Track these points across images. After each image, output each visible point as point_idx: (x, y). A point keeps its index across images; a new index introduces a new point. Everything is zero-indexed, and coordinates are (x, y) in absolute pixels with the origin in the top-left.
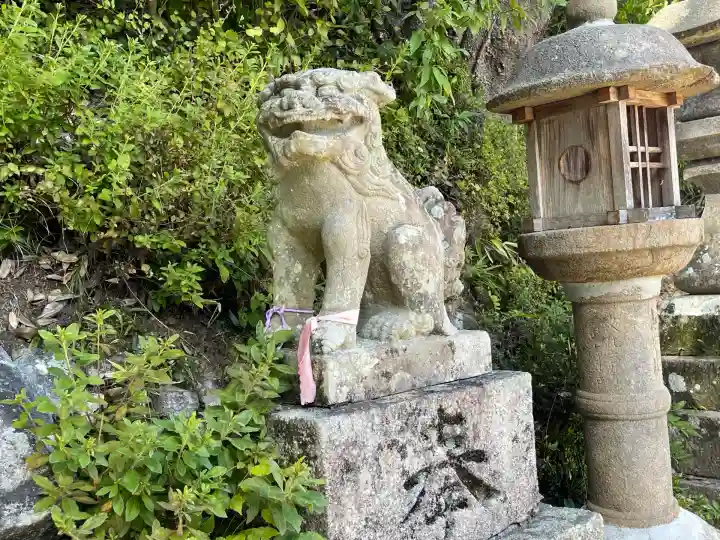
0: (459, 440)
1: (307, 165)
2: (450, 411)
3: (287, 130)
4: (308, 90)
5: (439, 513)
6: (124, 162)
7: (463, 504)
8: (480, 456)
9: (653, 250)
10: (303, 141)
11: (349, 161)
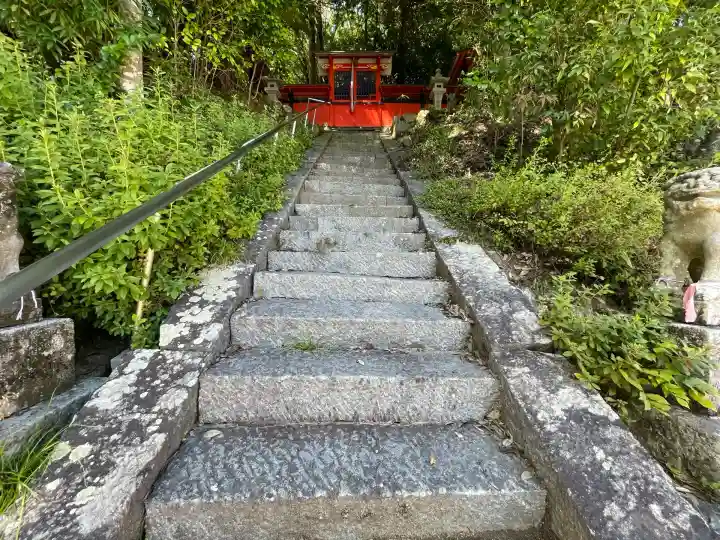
1: (701, 212)
10: (703, 202)
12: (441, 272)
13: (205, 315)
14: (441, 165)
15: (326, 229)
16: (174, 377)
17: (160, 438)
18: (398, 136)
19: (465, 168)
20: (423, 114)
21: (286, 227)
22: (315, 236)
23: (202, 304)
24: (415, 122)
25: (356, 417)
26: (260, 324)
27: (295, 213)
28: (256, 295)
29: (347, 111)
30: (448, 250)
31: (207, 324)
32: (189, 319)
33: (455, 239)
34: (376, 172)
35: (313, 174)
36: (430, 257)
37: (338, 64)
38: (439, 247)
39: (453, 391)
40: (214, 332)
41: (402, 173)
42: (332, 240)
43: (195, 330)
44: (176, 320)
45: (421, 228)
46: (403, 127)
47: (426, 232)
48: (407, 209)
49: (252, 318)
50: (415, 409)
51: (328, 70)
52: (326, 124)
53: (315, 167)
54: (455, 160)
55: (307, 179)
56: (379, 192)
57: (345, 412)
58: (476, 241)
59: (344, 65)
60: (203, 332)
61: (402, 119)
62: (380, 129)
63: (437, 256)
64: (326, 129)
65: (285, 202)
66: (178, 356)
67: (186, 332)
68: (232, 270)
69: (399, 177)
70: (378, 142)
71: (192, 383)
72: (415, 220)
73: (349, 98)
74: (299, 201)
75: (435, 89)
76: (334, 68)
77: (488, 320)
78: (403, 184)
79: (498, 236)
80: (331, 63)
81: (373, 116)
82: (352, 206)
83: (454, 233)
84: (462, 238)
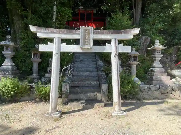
20: (102, 28)
22: (80, 59)
30: (98, 62)
36: (95, 63)
39: (94, 74)
42: (82, 60)
50: (91, 75)
57: (85, 75)
59: (83, 11)
72: (95, 57)
73: (84, 20)
76: (80, 12)
81: (91, 25)
83: (99, 59)
84: (100, 60)
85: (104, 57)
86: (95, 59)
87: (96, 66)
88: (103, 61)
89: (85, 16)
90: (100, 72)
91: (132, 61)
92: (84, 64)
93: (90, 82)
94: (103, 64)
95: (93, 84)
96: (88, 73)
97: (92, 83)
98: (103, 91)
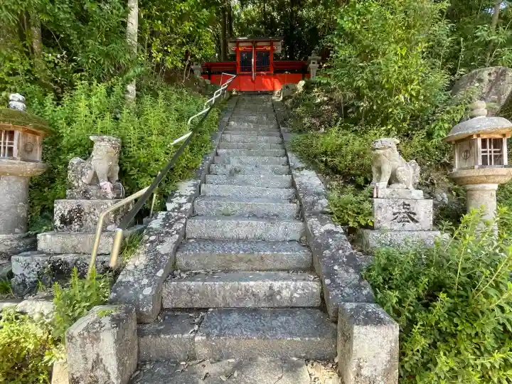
0: (408, 209)
1: (379, 155)
2: (407, 203)
3: (374, 150)
4: (380, 143)
5: (401, 221)
6: (350, 157)
7: (408, 222)
8: (414, 214)
9: (486, 176)
10: (377, 151)
11: (387, 155)
12: (293, 185)
13: (183, 200)
14: (305, 124)
15: (234, 163)
16: (176, 220)
17: (177, 236)
18: (284, 99)
19: (320, 125)
20: (302, 83)
21: (213, 162)
22: (229, 167)
23: (181, 196)
24: (296, 89)
25: (247, 238)
26: (206, 204)
27: (217, 154)
28: (202, 194)
29: (250, 80)
30: (298, 174)
31: (185, 203)
32: (177, 201)
33: (303, 168)
34: (266, 127)
35: (226, 129)
36: (288, 178)
37: (242, 47)
38: (294, 172)
39: (286, 228)
40: (189, 206)
41: (282, 128)
42: (238, 170)
43: (181, 205)
44: (172, 202)
45: (288, 163)
46: (288, 92)
47: (289, 165)
48: (282, 151)
49: (203, 202)
50: (270, 235)
51: (235, 51)
52: (234, 90)
53: (228, 124)
54: (314, 121)
55: (223, 133)
56: (267, 142)
57: (242, 235)
58: (313, 169)
59: (247, 47)
60: (184, 205)
61: (287, 87)
62: (272, 93)
63: (292, 177)
64: (234, 93)
65: (211, 148)
66: (176, 214)
67: (177, 206)
68: (191, 182)
69: (280, 131)
70: (270, 103)
71: (184, 222)
72: (285, 158)
73: (251, 70)
74: (219, 148)
75: (311, 65)
76: (240, 49)
77: (306, 203)
78: (281, 136)
79: (322, 166)
80: (238, 46)
81: (268, 83)
82: (250, 150)
83: (303, 165)
84: (307, 168)
85: (325, 153)
86: (288, 167)
87: (291, 190)
88: (318, 171)
89: (253, 60)
90: (313, 221)
91: (482, 167)
92: (244, 183)
93: (268, 283)
94: (319, 182)
95: (285, 293)
96: (258, 228)
97: (279, 292)
98: (365, 372)
